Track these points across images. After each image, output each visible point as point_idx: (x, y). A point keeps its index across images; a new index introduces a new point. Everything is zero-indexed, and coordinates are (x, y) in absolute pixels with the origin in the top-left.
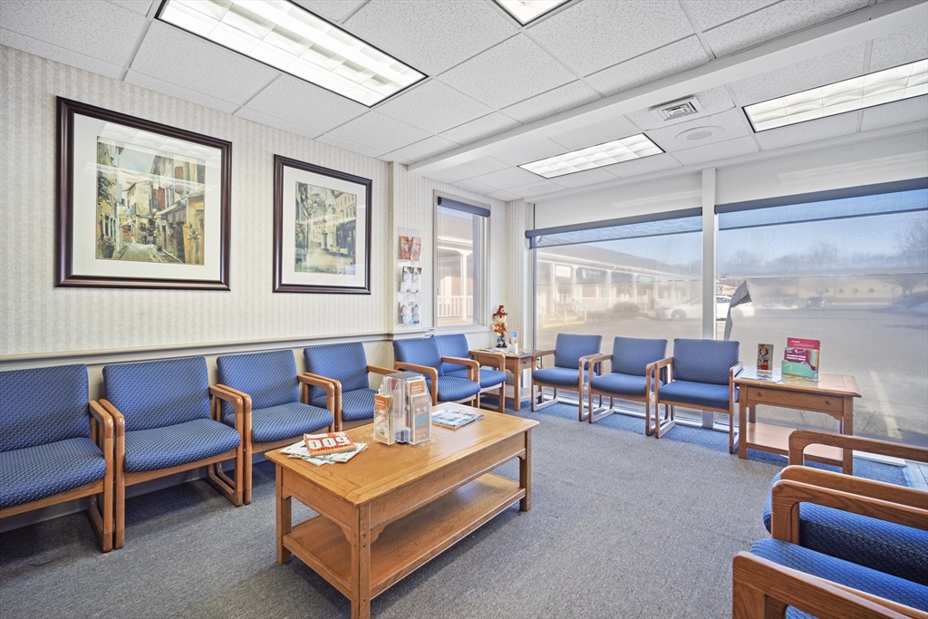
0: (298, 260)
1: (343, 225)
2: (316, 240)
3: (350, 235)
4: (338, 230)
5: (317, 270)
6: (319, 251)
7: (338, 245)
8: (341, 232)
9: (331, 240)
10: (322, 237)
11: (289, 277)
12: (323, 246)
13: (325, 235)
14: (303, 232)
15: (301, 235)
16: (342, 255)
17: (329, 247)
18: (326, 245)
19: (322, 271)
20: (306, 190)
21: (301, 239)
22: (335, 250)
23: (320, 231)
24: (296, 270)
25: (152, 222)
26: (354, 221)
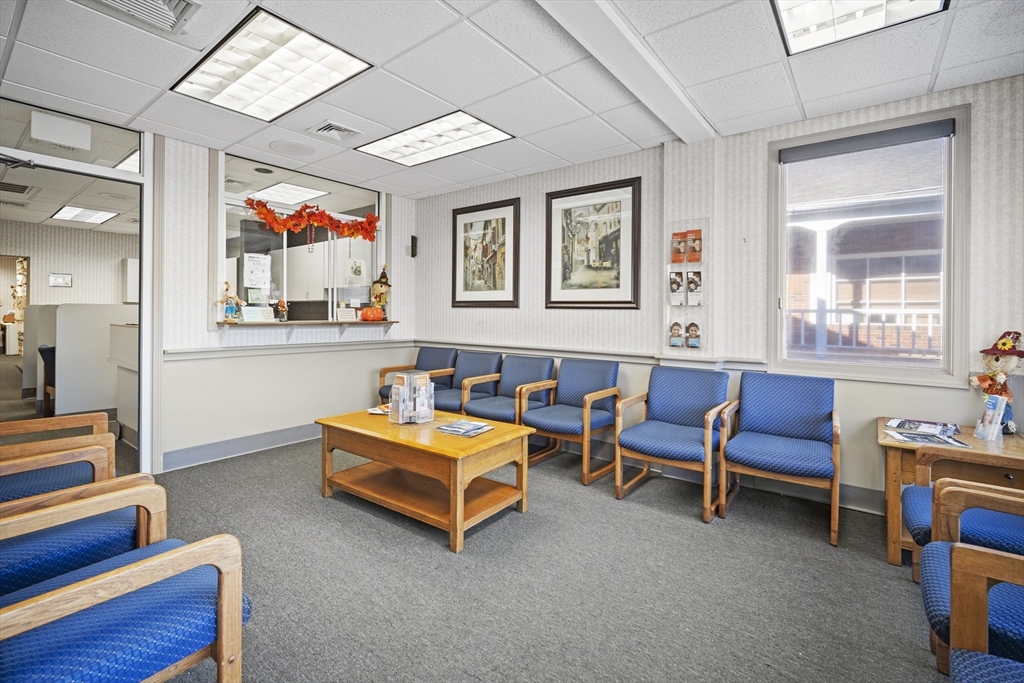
0: (565, 278)
1: (605, 238)
2: (580, 258)
3: (614, 246)
4: (600, 244)
5: (582, 287)
6: (582, 267)
7: (600, 259)
8: (604, 245)
9: (593, 256)
10: (585, 254)
11: (558, 294)
12: (586, 263)
13: (588, 251)
14: (568, 254)
15: (566, 256)
16: (605, 269)
17: (591, 263)
18: (589, 261)
19: (586, 287)
20: (570, 214)
21: (566, 260)
22: (597, 264)
23: (583, 248)
24: (563, 288)
25: (483, 266)
26: (619, 230)
